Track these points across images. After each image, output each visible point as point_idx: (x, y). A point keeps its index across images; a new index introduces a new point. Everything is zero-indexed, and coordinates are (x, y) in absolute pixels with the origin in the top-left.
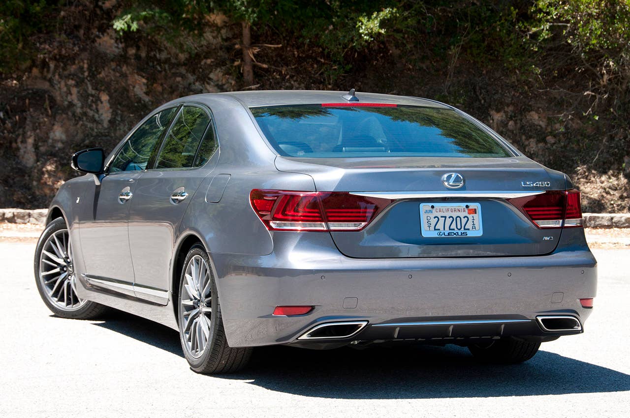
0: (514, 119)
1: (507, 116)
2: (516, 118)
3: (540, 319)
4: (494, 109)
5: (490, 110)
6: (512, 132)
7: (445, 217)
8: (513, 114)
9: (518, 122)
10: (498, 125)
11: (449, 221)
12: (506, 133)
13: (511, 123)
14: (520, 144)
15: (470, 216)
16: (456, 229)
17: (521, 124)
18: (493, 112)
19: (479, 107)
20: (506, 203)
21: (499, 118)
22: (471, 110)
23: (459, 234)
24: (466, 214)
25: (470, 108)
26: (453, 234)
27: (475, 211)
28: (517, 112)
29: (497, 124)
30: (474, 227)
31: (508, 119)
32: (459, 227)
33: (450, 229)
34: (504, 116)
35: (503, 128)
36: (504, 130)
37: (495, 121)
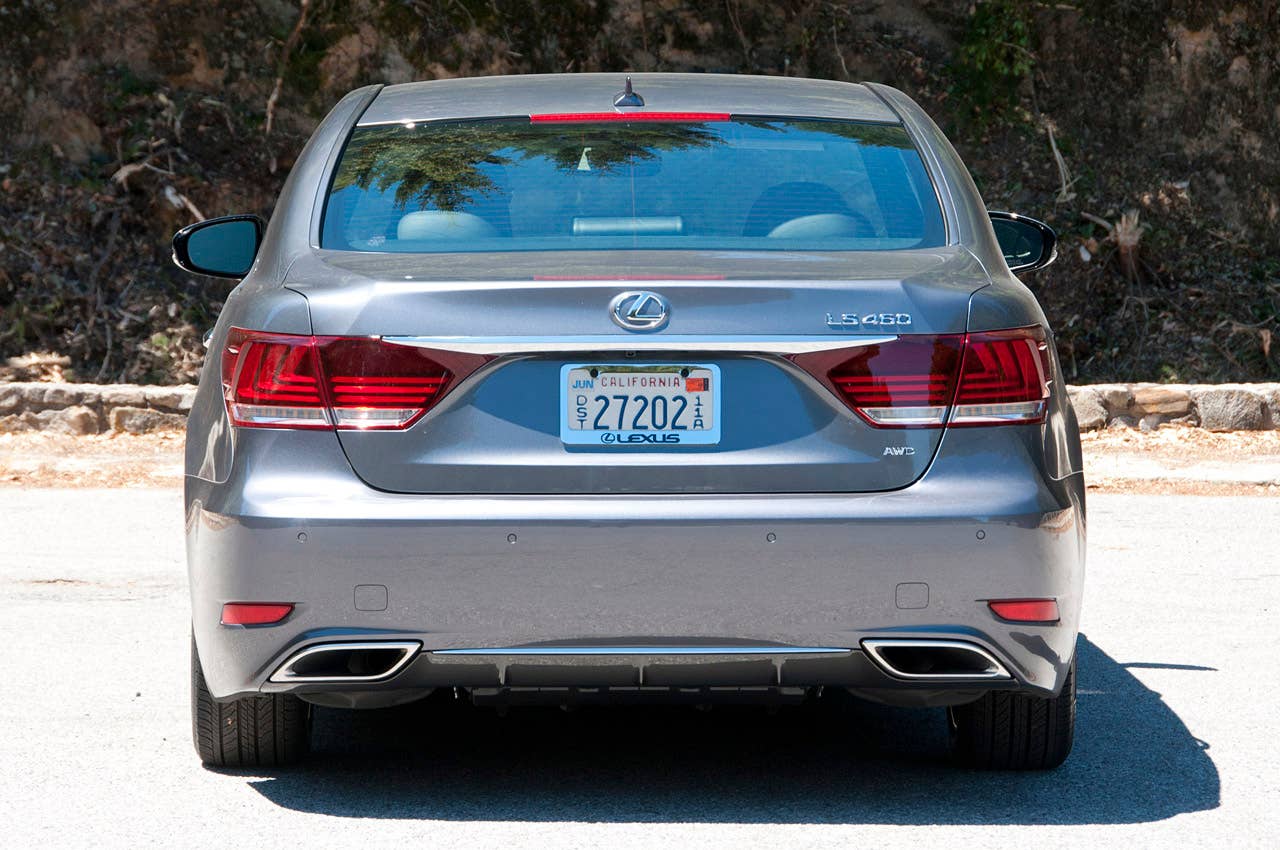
0: (1248, 51)
1: (1224, 41)
2: (1254, 48)
3: (871, 646)
4: (1180, 20)
5: (1167, 21)
6: (1242, 93)
7: (625, 398)
8: (1245, 36)
9: (1263, 59)
10: (1194, 75)
11: (633, 407)
12: (1223, 98)
13: (1238, 64)
14: (1268, 133)
15: (691, 398)
16: (651, 427)
17: (1271, 68)
18: (1178, 30)
19: (1133, 13)
20: (789, 364)
21: (1200, 49)
22: (1107, 23)
23: (658, 439)
24: (681, 390)
25: (1103, 18)
26: (642, 439)
27: (705, 385)
28: (1257, 26)
29: (1192, 66)
30: (699, 423)
31: (1228, 51)
32: (659, 421)
33: (635, 427)
34: (1216, 42)
35: (1213, 82)
36: (1215, 87)
37: (1186, 58)
